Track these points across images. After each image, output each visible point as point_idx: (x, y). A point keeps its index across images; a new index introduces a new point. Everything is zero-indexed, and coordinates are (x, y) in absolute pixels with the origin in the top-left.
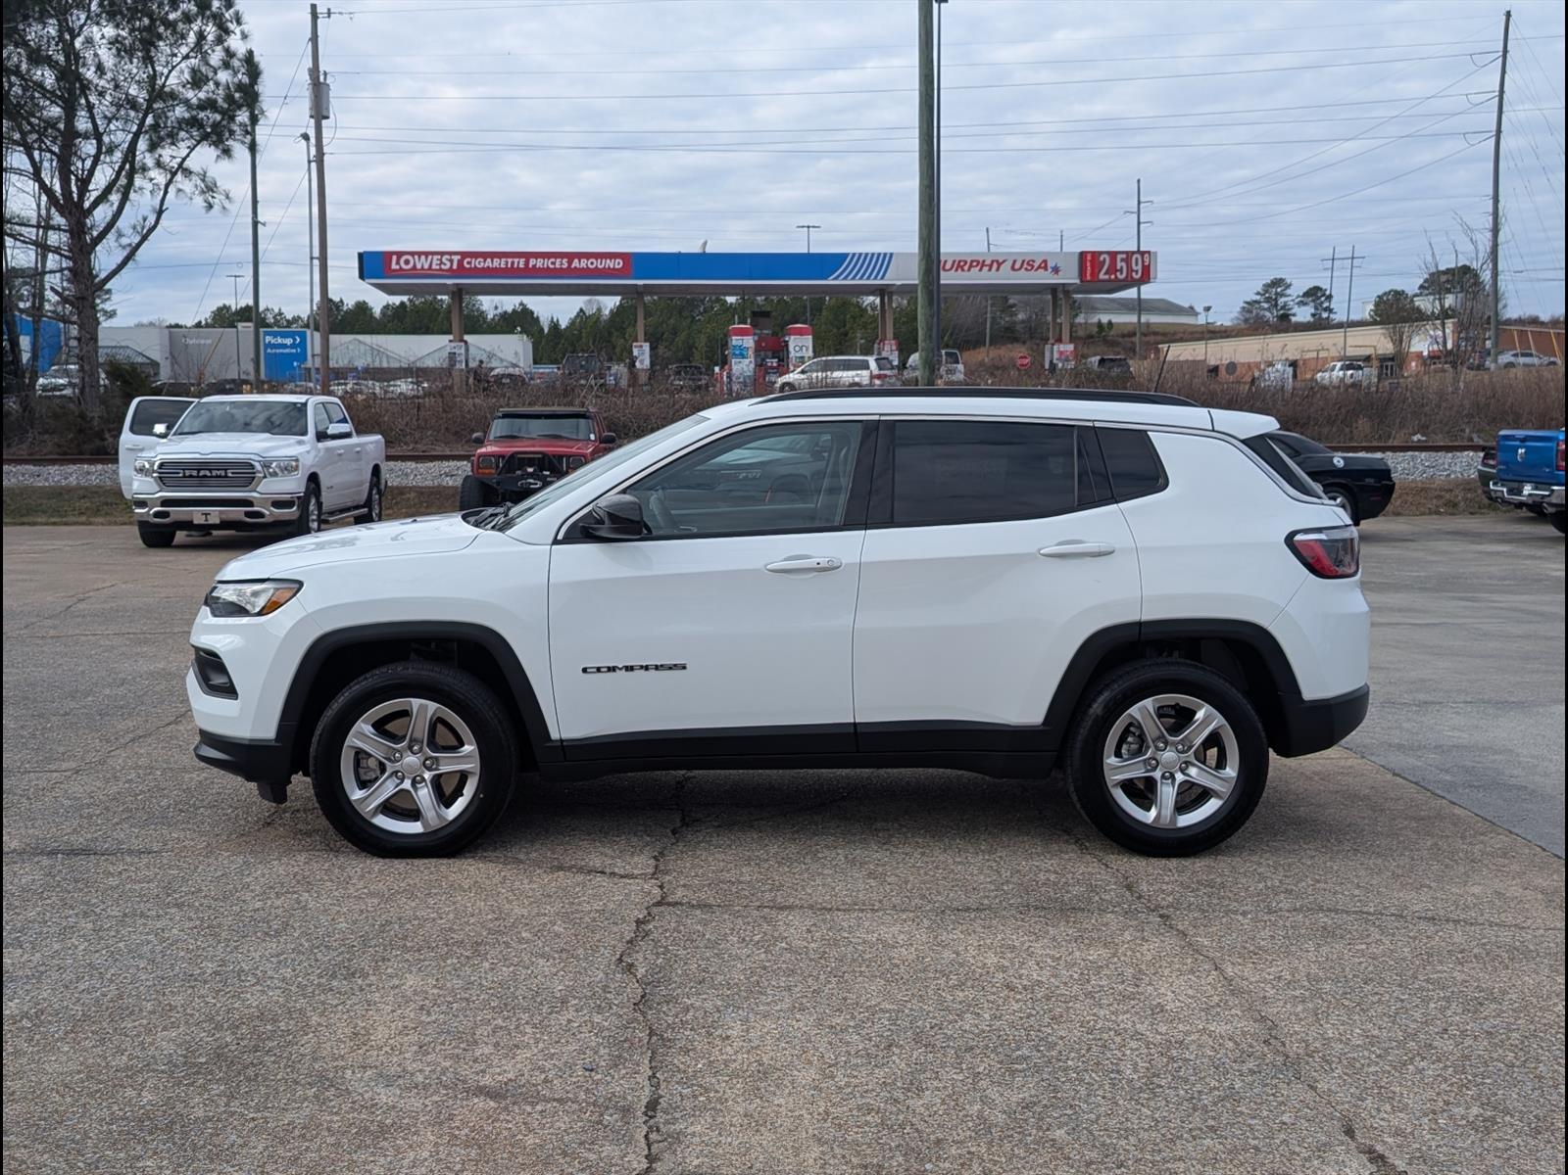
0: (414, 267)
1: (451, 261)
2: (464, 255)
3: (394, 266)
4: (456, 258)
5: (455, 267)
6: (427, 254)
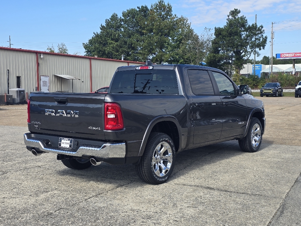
0: (286, 56)
1: (293, 55)
2: (295, 53)
3: (282, 56)
4: (294, 54)
5: (294, 55)
6: (288, 53)
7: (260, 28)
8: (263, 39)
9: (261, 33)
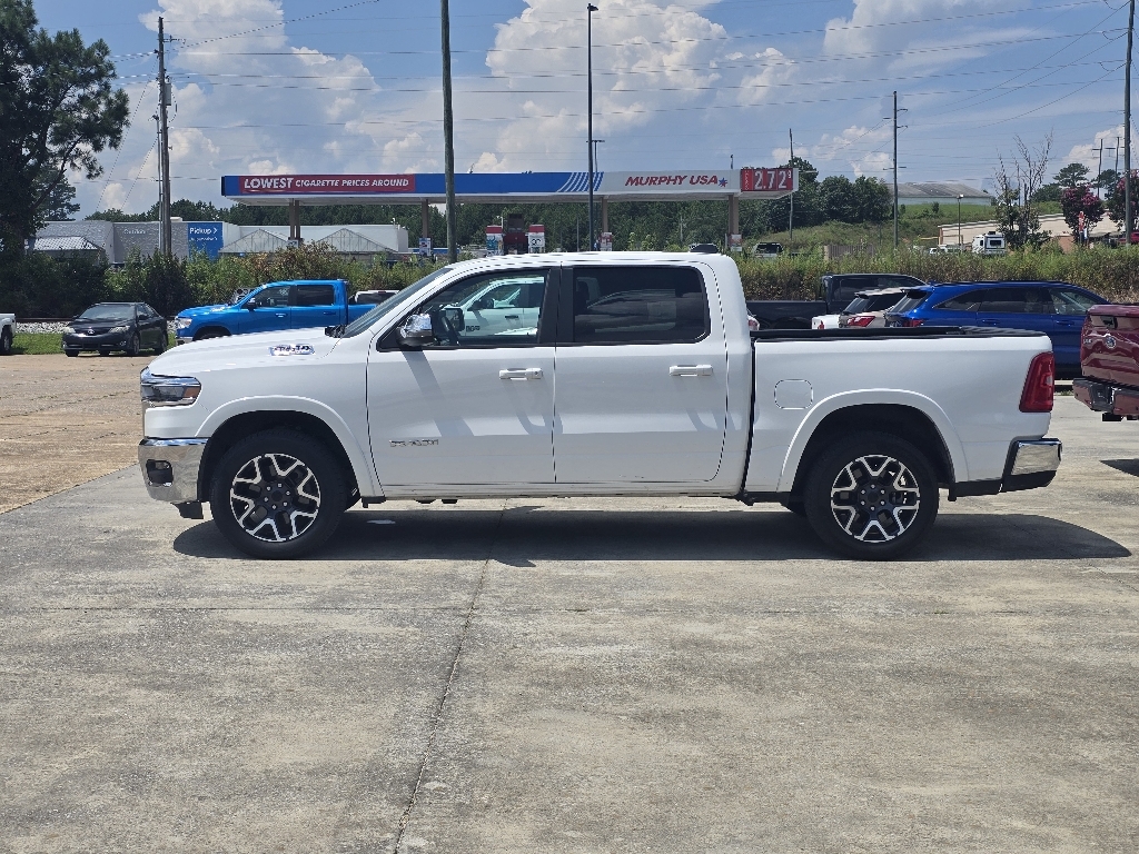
0: (261, 187)
2: (296, 177)
3: (246, 186)
4: (290, 180)
5: (289, 186)
6: (269, 177)
7: (97, 52)
8: (110, 102)
9: (100, 75)
